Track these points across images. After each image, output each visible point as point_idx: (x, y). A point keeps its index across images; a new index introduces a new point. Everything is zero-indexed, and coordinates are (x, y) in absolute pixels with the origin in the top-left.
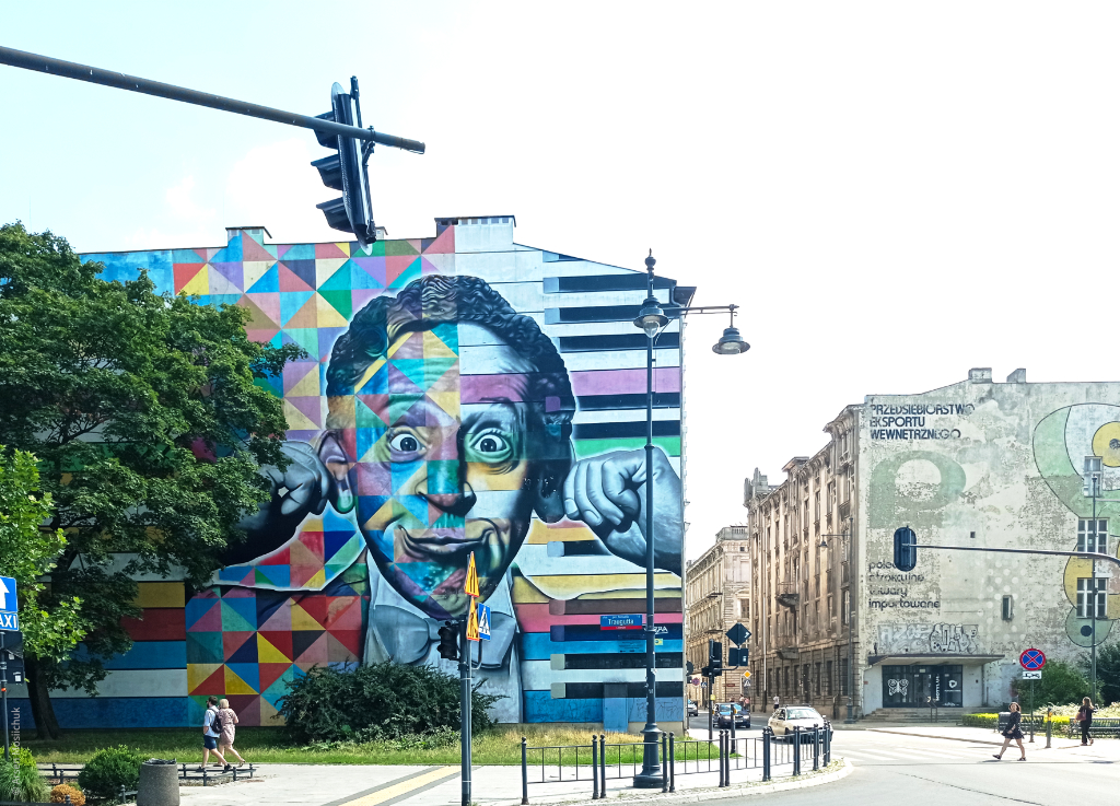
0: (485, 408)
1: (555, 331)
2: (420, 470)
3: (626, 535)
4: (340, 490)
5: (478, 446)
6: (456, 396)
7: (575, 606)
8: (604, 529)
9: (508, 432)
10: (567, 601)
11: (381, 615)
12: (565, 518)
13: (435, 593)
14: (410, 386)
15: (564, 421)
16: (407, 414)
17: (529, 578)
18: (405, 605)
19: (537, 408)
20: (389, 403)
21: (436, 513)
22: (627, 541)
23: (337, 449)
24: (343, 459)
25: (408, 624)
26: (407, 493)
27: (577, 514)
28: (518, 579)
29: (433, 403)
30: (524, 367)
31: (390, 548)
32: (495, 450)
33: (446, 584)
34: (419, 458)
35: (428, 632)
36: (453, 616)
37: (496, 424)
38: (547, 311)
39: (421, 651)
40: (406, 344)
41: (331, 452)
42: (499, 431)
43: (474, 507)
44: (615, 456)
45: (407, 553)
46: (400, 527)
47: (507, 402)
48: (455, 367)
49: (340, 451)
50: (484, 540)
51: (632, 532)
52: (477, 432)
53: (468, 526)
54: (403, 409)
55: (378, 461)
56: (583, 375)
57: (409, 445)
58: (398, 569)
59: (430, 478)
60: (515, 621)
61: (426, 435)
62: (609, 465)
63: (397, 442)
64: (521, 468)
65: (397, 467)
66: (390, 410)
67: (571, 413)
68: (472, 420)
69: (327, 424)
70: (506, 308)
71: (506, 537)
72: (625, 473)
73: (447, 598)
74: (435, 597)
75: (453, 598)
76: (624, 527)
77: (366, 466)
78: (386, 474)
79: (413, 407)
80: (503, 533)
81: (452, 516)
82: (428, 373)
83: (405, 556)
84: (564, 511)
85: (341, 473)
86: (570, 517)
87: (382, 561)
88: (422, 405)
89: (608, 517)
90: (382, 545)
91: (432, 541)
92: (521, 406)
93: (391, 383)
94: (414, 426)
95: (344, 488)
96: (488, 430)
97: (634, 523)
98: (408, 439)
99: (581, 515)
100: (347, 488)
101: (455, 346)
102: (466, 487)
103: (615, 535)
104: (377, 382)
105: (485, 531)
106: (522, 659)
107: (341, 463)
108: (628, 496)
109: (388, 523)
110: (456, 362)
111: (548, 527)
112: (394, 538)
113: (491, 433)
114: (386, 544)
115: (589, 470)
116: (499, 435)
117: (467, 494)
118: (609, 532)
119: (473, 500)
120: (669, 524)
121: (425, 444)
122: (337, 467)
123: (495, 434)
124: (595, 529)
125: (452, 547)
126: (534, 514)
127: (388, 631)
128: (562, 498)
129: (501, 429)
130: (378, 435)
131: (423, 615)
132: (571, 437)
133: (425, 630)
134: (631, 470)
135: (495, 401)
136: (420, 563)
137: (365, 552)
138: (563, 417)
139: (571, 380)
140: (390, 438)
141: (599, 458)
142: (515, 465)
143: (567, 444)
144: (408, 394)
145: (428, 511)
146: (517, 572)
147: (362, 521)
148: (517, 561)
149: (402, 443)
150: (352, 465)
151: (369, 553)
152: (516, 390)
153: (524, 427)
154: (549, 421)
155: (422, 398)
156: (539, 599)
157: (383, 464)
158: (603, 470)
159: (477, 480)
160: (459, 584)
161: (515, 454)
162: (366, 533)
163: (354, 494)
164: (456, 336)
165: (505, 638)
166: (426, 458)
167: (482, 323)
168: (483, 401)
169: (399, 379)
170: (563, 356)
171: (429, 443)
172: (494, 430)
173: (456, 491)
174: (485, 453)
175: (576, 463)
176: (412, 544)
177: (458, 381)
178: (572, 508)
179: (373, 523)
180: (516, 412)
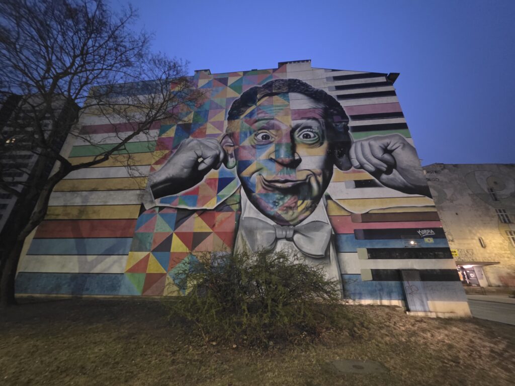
0: (304, 122)
1: (334, 94)
2: (272, 148)
3: (391, 176)
4: (229, 158)
5: (301, 137)
6: (290, 118)
7: (367, 217)
8: (377, 173)
9: (316, 130)
10: (362, 215)
11: (246, 224)
12: (353, 168)
13: (279, 209)
14: (267, 115)
15: (344, 125)
16: (265, 125)
17: (336, 201)
18: (262, 217)
19: (330, 120)
20: (256, 121)
21: (280, 167)
22: (392, 180)
23: (230, 140)
24: (232, 145)
25: (264, 228)
26: (264, 159)
27: (359, 166)
28: (329, 201)
29: (278, 120)
30: (321, 106)
31: (254, 186)
32: (310, 137)
33: (287, 205)
34: (271, 143)
35: (276, 233)
36: (291, 223)
37: (310, 127)
38: (329, 88)
39: (271, 245)
40: (266, 100)
41: (226, 142)
42: (311, 130)
43: (301, 164)
44: (375, 139)
45: (263, 188)
46: (260, 175)
47: (314, 119)
48: (288, 107)
49: (231, 142)
50: (307, 181)
51: (394, 174)
52: (300, 131)
53: (298, 173)
54: (263, 123)
55: (250, 145)
56: (350, 108)
57: (266, 137)
58: (258, 196)
59: (277, 151)
60: (331, 227)
61: (274, 133)
62: (372, 142)
63: (260, 137)
64: (325, 145)
65: (259, 147)
66: (257, 124)
67: (348, 122)
68: (297, 126)
69: (226, 131)
70: (310, 87)
71: (320, 179)
72: (383, 146)
73: (287, 213)
74: (280, 212)
75: (290, 212)
76: (389, 172)
77: (244, 147)
78: (254, 150)
79: (268, 122)
80: (318, 177)
81: (289, 169)
82: (276, 110)
83: (263, 190)
84: (351, 165)
85: (231, 151)
86: (356, 167)
87: (249, 193)
88: (272, 121)
89: (378, 167)
90: (250, 184)
91: (278, 181)
92: (321, 120)
93: (258, 114)
94: (268, 129)
95: (232, 157)
96: (306, 130)
97: (394, 170)
98: (266, 135)
99: (362, 167)
100: (233, 157)
101: (288, 100)
102: (296, 154)
103: (384, 176)
104: (251, 114)
105: (307, 176)
106: (338, 251)
107: (231, 146)
108: (387, 157)
109: (253, 173)
110: (288, 105)
111: (344, 173)
112: (257, 180)
113: (308, 131)
114: (252, 184)
115: (362, 145)
116: (312, 132)
117: (297, 158)
118: (380, 175)
119: (300, 161)
120: (416, 170)
121: (274, 136)
122: (229, 148)
123: (310, 131)
124: (371, 173)
125: (289, 185)
126: (335, 167)
127: (251, 232)
128: (349, 158)
129: (313, 129)
130: (251, 134)
131: (272, 223)
132: (349, 131)
133: (273, 232)
134: (386, 145)
135: (309, 118)
136: (271, 193)
137: (240, 188)
138: (343, 123)
139: (344, 110)
140: (256, 135)
141: (366, 140)
142: (322, 144)
143: (348, 135)
144: (266, 117)
145: (276, 167)
146: (328, 197)
147: (239, 172)
148: (328, 191)
149: (262, 137)
150: (236, 147)
151: (242, 188)
152: (318, 114)
153: (324, 128)
154: (336, 125)
155: (273, 119)
156: (343, 213)
157: (252, 146)
158: (370, 145)
159: (301, 151)
160: (294, 204)
161: (321, 139)
162: (241, 179)
163: (236, 160)
164: (288, 97)
165: (325, 238)
166: (274, 142)
167: (300, 92)
168: (302, 118)
169: (261, 113)
170: (339, 101)
171: (276, 136)
172: (309, 130)
173: (291, 157)
174: (305, 139)
175: (354, 142)
176: (266, 183)
177: (290, 112)
178: (356, 163)
179: (245, 173)
180: (319, 122)
